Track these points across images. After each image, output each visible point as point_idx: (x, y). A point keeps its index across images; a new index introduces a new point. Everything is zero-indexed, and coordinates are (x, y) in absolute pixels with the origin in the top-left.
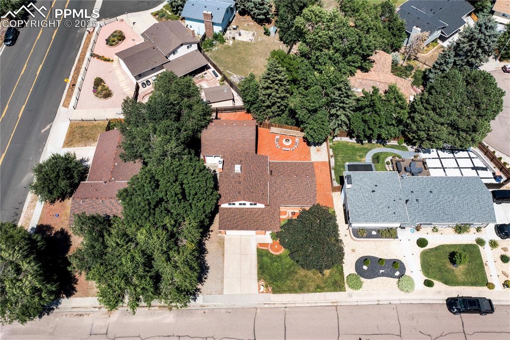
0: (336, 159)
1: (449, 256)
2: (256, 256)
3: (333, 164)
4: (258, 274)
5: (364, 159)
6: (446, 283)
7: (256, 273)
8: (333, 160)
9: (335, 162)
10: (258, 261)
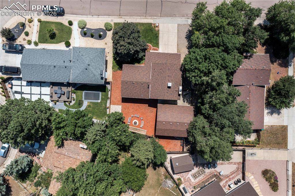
0: (106, 105)
1: (55, 37)
2: (159, 44)
3: (108, 101)
4: (159, 34)
5: (88, 104)
6: (62, 24)
7: (160, 35)
8: (108, 105)
9: (106, 103)
10: (159, 41)
